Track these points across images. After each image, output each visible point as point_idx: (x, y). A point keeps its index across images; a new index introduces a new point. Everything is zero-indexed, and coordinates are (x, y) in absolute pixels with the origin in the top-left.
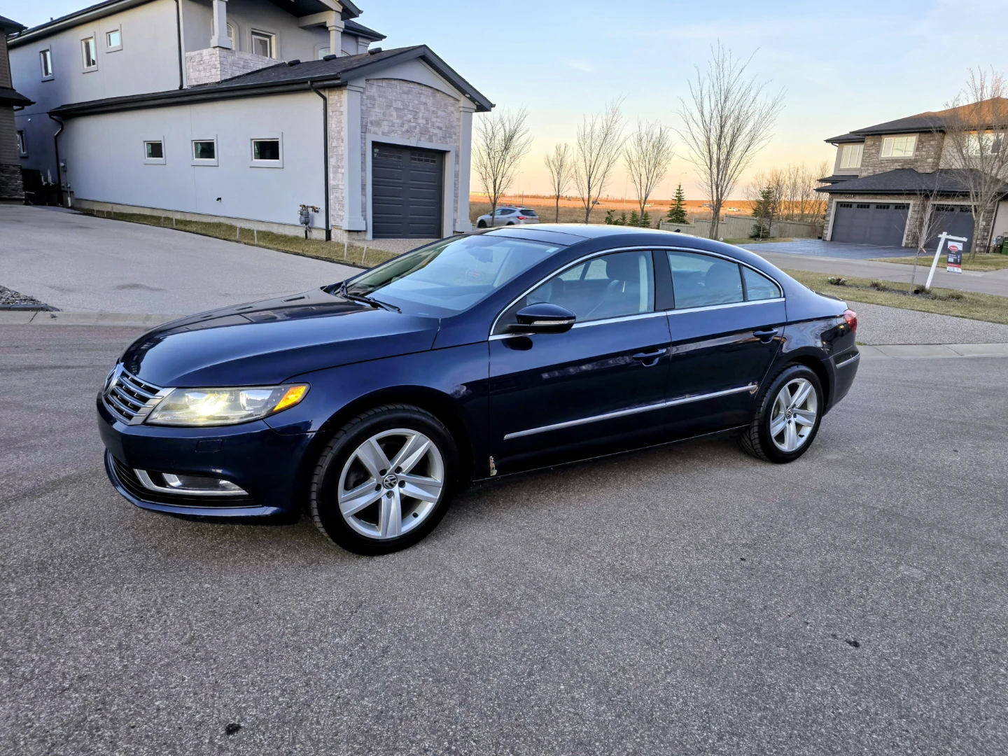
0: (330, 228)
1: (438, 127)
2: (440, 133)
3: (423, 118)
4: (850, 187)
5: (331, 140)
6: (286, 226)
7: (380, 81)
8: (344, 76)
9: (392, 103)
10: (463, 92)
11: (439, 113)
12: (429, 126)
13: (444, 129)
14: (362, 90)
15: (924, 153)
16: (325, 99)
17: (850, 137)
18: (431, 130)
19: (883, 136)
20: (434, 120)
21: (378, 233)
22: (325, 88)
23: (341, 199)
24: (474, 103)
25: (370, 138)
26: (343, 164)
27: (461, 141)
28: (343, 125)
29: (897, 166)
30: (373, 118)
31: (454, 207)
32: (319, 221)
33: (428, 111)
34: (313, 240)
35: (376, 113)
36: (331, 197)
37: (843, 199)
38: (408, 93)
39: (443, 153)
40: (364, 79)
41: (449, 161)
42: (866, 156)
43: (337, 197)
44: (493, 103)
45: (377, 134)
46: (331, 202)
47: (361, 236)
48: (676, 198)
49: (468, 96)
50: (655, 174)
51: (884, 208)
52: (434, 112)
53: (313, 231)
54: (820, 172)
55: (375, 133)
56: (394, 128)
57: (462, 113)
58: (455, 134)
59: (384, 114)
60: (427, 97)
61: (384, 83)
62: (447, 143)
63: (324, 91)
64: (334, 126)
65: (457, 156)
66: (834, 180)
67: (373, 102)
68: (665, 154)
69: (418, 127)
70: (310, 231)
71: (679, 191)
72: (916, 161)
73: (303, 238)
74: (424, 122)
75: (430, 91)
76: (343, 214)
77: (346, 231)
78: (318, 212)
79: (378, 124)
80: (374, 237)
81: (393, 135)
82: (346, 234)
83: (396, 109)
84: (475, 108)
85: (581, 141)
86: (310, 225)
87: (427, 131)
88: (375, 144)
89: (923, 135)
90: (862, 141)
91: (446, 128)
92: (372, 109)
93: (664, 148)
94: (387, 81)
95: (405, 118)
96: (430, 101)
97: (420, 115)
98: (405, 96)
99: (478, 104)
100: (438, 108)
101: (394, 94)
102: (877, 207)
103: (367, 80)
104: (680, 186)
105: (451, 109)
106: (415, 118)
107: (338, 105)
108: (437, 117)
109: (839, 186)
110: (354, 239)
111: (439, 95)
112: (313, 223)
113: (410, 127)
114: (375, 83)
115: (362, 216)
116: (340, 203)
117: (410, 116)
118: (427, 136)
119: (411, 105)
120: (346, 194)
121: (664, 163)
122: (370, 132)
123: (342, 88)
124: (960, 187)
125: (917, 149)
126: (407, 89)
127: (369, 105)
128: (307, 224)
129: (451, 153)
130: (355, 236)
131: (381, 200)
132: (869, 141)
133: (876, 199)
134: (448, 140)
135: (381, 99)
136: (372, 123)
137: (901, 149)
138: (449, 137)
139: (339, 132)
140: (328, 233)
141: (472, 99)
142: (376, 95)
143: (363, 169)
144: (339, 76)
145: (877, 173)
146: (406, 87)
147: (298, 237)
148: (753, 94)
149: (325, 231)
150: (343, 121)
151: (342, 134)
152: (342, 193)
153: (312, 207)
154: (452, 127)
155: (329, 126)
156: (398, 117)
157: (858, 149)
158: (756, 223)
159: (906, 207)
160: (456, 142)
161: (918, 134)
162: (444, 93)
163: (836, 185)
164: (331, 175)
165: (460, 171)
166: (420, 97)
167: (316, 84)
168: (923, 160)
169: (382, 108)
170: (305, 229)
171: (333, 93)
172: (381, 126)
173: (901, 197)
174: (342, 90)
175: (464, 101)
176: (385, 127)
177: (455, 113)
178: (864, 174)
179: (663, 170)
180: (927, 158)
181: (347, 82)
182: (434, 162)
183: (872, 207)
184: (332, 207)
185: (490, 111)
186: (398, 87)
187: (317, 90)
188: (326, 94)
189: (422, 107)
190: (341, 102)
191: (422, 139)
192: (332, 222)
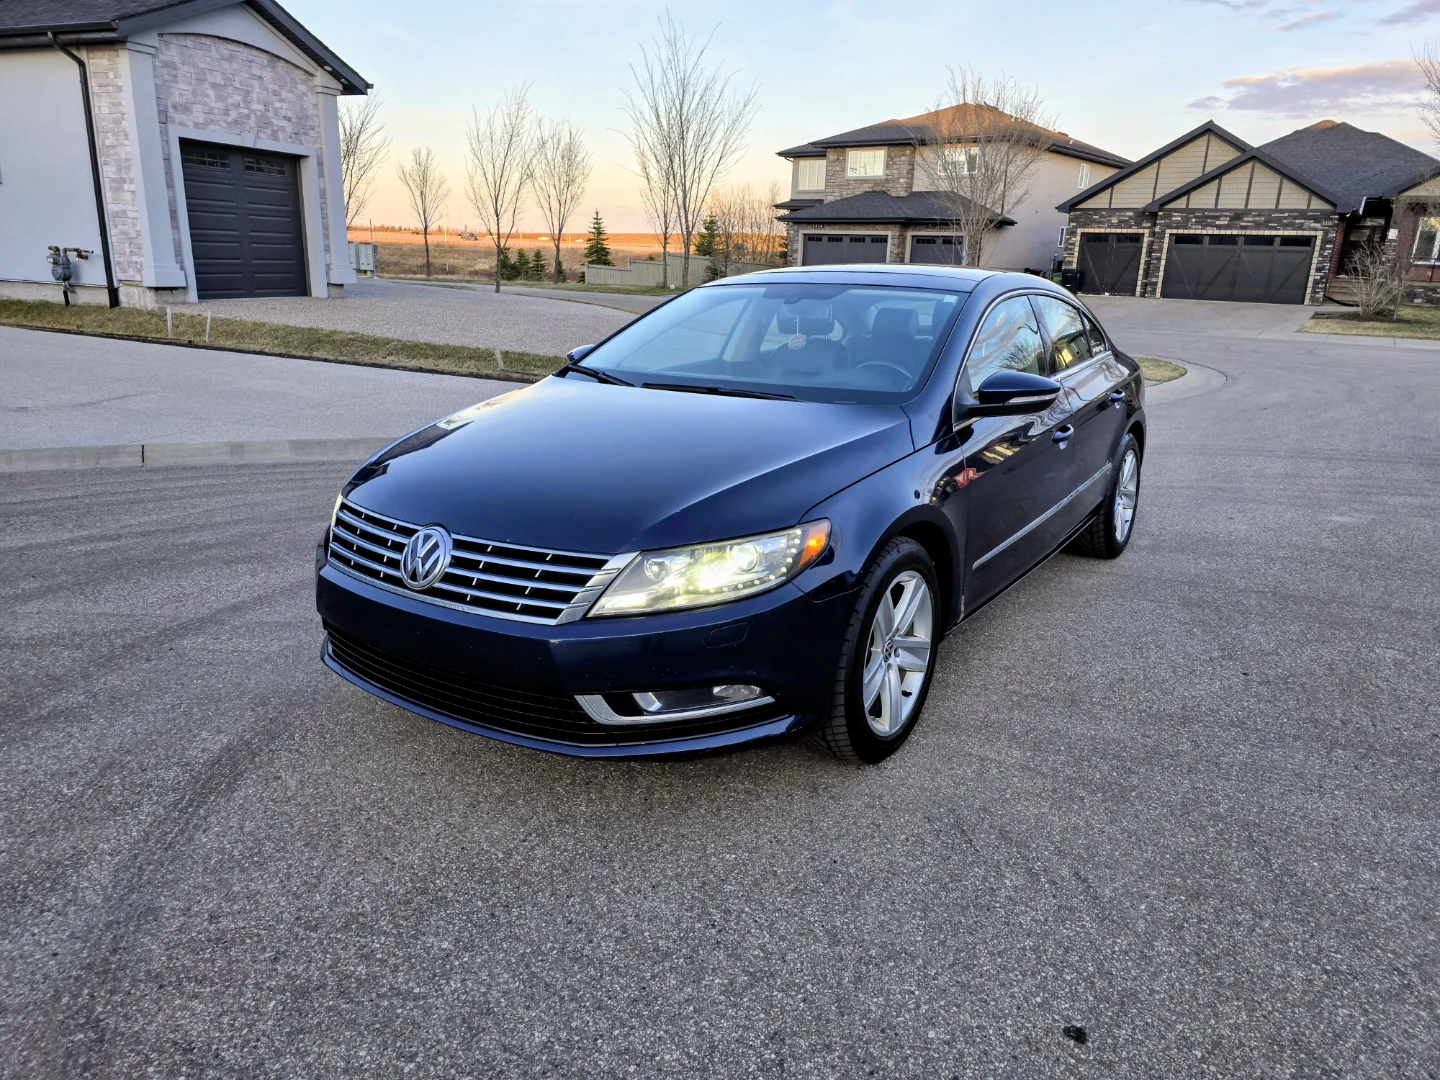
0: (116, 285)
1: (285, 117)
2: (289, 128)
3: (259, 102)
4: (818, 215)
5: (102, 135)
6: (16, 284)
7: (182, 38)
8: (124, 26)
9: (205, 75)
10: (321, 62)
11: (284, 94)
12: (271, 114)
13: (294, 120)
14: (153, 51)
15: (895, 171)
16: (81, 64)
17: (809, 150)
18: (275, 121)
19: (847, 149)
20: (278, 105)
21: (207, 291)
22: (79, 44)
23: (134, 235)
24: (339, 80)
25: (176, 133)
26: (132, 174)
27: (323, 140)
28: (124, 110)
29: (867, 188)
30: (177, 99)
31: (325, 246)
32: (92, 273)
33: (266, 90)
34: (80, 307)
35: (181, 92)
36: (112, 232)
37: (812, 231)
38: (230, 59)
39: (296, 159)
40: (155, 34)
41: (308, 173)
42: (831, 176)
43: (124, 233)
44: (369, 82)
45: (185, 125)
46: (113, 240)
47: (178, 296)
48: (594, 230)
49: (330, 69)
50: (569, 197)
51: (859, 241)
52: (275, 93)
53: (79, 291)
54: (769, 195)
55: (182, 124)
56: (213, 118)
57: (321, 96)
58: (313, 129)
59: (195, 93)
60: (262, 67)
61: (189, 42)
62: (301, 143)
63: (78, 49)
64: (105, 110)
65: (320, 164)
66: (793, 206)
67: (174, 72)
68: (580, 167)
69: (253, 116)
70: (74, 292)
71: (597, 221)
72: (887, 181)
73: (59, 305)
74: (262, 108)
75: (264, 58)
76: (142, 259)
77: (150, 288)
78: (87, 258)
79: (186, 109)
80: (201, 297)
81: (212, 127)
82: (150, 295)
83: (214, 85)
84: (340, 87)
85: (474, 146)
86: (72, 281)
87: (268, 124)
88: (185, 143)
89: (892, 149)
90: (823, 155)
91: (297, 118)
92: (173, 84)
93: (578, 159)
94: (193, 38)
95: (230, 101)
96: (267, 75)
97: (254, 95)
98: (226, 65)
99: (346, 83)
100: (281, 87)
101: (208, 59)
102: (851, 240)
103: (161, 35)
104: (597, 213)
105: (302, 88)
106: (247, 101)
107: (111, 75)
108: (282, 101)
109: (801, 214)
110: (166, 302)
111: (280, 65)
112: (78, 277)
113: (240, 115)
114: (174, 39)
115: (177, 262)
116: (134, 243)
117: (238, 98)
118: (269, 132)
119: (236, 78)
120: (143, 225)
121: (579, 180)
122: (173, 122)
123: (117, 47)
124: (949, 213)
125: (888, 166)
126: (228, 52)
127: (167, 77)
128: (66, 279)
129: (310, 159)
130: (167, 296)
131: (206, 235)
132: (832, 155)
133: (849, 229)
134: (303, 138)
135: (186, 68)
136: (175, 107)
137: (869, 165)
138: (304, 134)
139: (117, 122)
140: (114, 294)
141: (335, 74)
142: (177, 60)
143: (170, 185)
144: (114, 25)
145: (845, 196)
146: (226, 49)
147: (47, 303)
148: (718, 87)
149: (106, 291)
150: (123, 102)
151: (125, 124)
152: (134, 225)
153: (75, 250)
154: (307, 117)
155: (95, 111)
156: (220, 98)
157: (820, 165)
158: (710, 264)
159: (884, 239)
160: (315, 142)
161: (886, 148)
162: (287, 62)
163: (798, 212)
164: (108, 195)
165: (328, 187)
166: (250, 66)
167: (63, 38)
168: (895, 180)
169: (190, 83)
170: (62, 288)
171: (98, 54)
172: (191, 113)
173: (877, 227)
174: (116, 50)
175: (322, 78)
176: (198, 114)
177: (309, 94)
178: (830, 199)
179: (579, 191)
180: (900, 178)
181: (126, 37)
182: (282, 172)
183: (846, 240)
184: (117, 248)
185: (365, 93)
186: (213, 49)
187: (66, 48)
188: (83, 55)
189: (256, 83)
190: (116, 71)
191: (262, 135)
192: (117, 275)
